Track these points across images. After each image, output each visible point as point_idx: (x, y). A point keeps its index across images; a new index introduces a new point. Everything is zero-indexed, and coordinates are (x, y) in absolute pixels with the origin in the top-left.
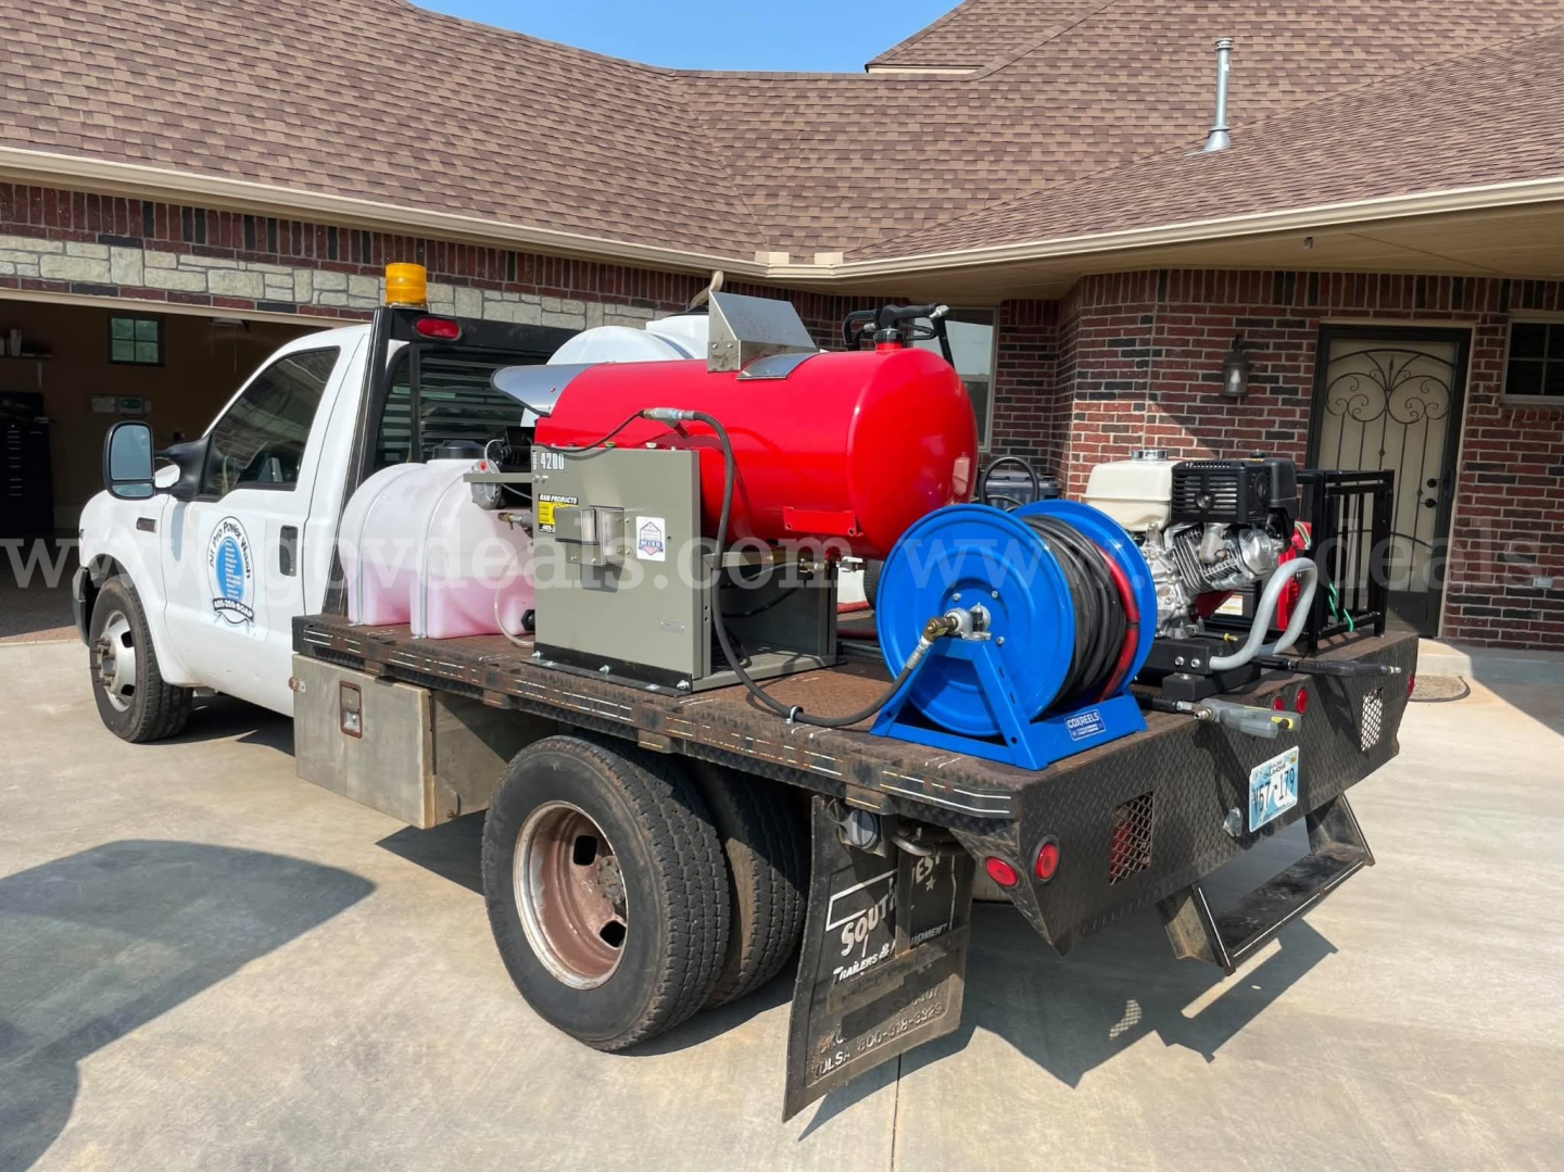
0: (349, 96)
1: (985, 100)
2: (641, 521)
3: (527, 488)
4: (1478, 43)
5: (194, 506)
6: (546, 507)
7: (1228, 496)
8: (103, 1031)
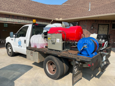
0: (24, 7)
1: (72, 7)
2: (57, 39)
3: (47, 37)
4: (108, 3)
5: (16, 38)
6: (49, 38)
7: (102, 37)
8: (15, 79)
